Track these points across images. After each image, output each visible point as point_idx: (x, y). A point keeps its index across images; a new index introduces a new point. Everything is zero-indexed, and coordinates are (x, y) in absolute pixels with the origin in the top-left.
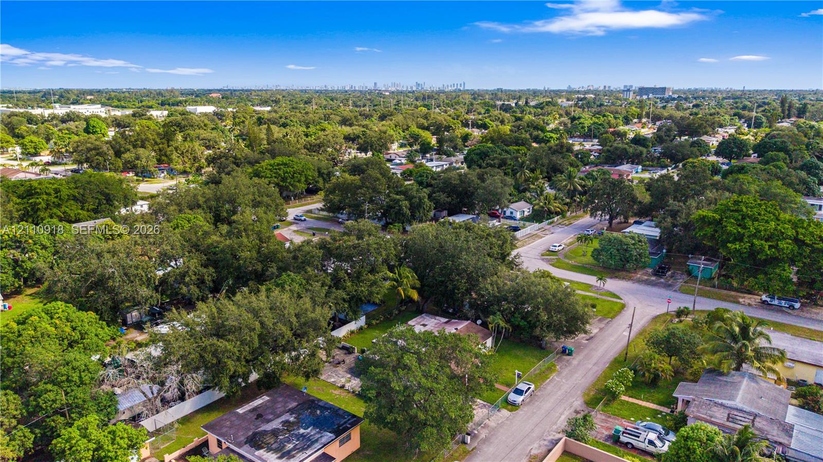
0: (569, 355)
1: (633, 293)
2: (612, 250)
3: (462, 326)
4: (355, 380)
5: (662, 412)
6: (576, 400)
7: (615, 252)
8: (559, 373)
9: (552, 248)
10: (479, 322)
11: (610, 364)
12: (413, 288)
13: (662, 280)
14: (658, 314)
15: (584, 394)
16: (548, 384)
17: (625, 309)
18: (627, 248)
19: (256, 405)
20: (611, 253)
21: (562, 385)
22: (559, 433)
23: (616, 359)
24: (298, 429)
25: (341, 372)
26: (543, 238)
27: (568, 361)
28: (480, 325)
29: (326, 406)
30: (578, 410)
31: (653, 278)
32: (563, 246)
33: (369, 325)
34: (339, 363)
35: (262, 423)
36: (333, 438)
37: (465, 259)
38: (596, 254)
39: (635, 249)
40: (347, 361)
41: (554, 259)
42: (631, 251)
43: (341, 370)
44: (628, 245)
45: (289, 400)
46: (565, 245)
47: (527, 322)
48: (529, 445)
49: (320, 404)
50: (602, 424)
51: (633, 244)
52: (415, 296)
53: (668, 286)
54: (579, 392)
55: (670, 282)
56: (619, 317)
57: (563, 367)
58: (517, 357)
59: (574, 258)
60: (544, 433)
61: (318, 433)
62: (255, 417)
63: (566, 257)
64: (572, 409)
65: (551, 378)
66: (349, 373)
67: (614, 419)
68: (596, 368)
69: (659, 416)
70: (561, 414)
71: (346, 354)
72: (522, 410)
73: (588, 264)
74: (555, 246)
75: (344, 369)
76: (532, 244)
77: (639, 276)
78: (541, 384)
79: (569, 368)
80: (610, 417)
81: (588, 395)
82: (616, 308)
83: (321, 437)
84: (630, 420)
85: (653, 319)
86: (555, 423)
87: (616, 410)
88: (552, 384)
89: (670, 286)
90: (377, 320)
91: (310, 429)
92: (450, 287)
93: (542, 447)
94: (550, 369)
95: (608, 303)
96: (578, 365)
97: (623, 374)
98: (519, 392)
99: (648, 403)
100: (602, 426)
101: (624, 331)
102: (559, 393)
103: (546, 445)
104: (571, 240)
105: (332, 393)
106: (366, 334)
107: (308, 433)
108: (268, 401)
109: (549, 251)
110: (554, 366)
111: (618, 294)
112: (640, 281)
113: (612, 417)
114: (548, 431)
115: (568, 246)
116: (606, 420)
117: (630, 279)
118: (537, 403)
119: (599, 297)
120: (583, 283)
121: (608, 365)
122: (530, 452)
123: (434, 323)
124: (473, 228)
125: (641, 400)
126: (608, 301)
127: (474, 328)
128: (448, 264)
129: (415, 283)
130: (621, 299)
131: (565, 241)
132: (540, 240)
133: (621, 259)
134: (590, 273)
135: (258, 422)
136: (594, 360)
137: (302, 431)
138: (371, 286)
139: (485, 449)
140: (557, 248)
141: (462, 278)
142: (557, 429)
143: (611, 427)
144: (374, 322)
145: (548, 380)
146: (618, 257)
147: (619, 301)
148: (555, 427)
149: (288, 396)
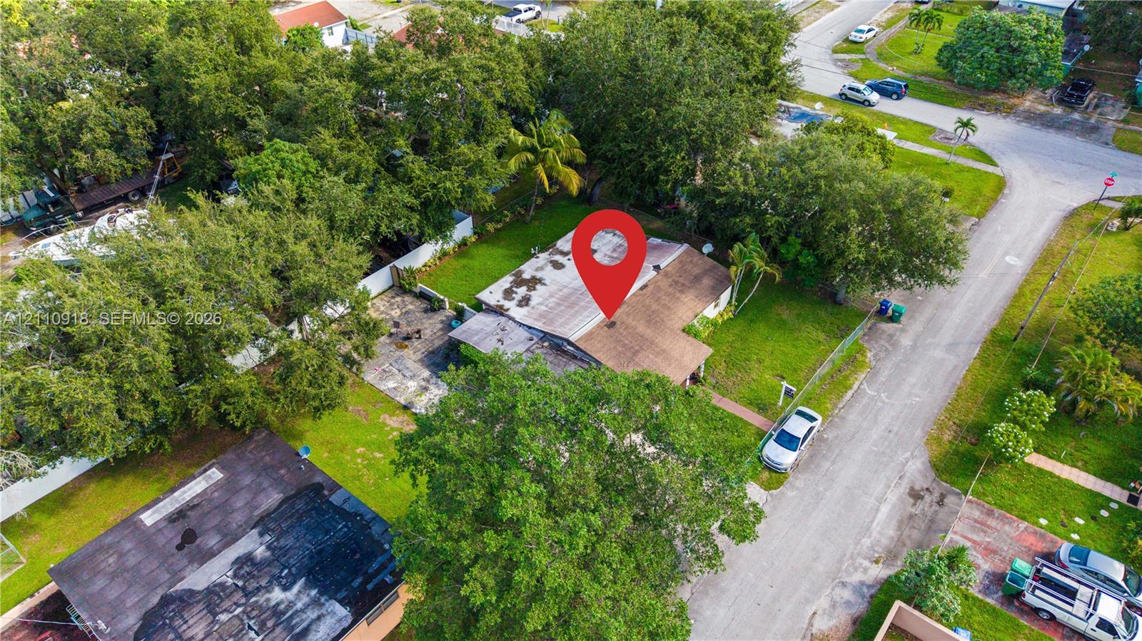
0: (892, 319)
1: (1018, 147)
2: (986, 48)
3: (670, 259)
4: (438, 387)
5: (1110, 500)
6: (913, 457)
7: (989, 52)
8: (874, 372)
9: (855, 36)
10: (708, 248)
11: (983, 350)
12: (569, 163)
13: (1076, 116)
14: (1075, 205)
15: (932, 440)
16: (849, 404)
17: (1006, 191)
18: (1020, 45)
19: (188, 497)
20: (982, 57)
21: (881, 409)
22: (877, 562)
23: (993, 332)
24: (268, 589)
25: (410, 364)
26: (836, 11)
27: (891, 336)
28: (709, 255)
29: (346, 507)
30: (917, 487)
31: (1058, 110)
32: (877, 29)
33: (480, 234)
34: (408, 338)
35: (191, 562)
36: (346, 624)
37: (688, 105)
38: (949, 56)
39: (1037, 49)
40: (427, 333)
41: (856, 61)
42: (1027, 53)
43: (412, 356)
44: (1022, 38)
45: (266, 484)
46: (879, 25)
47: (816, 256)
48: (808, 601)
49: (336, 499)
50: (975, 537)
51: (1035, 38)
52: (574, 182)
53: (1090, 131)
54: (919, 433)
55: (1093, 121)
56: (993, 214)
57: (882, 355)
58: (782, 325)
59: (897, 59)
60: (840, 562)
61: (315, 603)
62: (178, 540)
63: (881, 57)
64: (904, 488)
65: (855, 387)
66: (428, 367)
67: (1002, 518)
68: (952, 361)
69: (1104, 513)
70: (881, 500)
71: (426, 311)
72: (793, 486)
73: (926, 74)
74: (861, 31)
75: (419, 356)
76: (814, 25)
77: (1028, 104)
78: (835, 406)
79: (894, 359)
80: (990, 513)
81: (938, 440)
82: (987, 190)
83: (319, 618)
84: (1037, 524)
85: (1066, 218)
86: (867, 530)
87: (1005, 494)
88: (858, 407)
89: (1095, 129)
90: (498, 222)
91: (296, 588)
92: (650, 166)
93: (839, 610)
94: (853, 361)
95: (970, 176)
96: (914, 348)
97: (1029, 405)
98: (789, 441)
99: (1075, 470)
100: (974, 542)
101: (1006, 253)
102: (875, 434)
103: (848, 603)
104: (890, 14)
105: (385, 424)
106: (472, 258)
107: (291, 604)
108: (218, 486)
109: (847, 40)
110: (861, 351)
111: (988, 151)
112: (1031, 118)
113: (997, 512)
114: (852, 557)
115: (885, 29)
116: (982, 523)
117: (1009, 111)
118: (826, 465)
119: (953, 158)
120: (916, 123)
121: (977, 351)
122: (811, 625)
123: (610, 247)
124: (709, 13)
125: (1058, 459)
126: (970, 170)
127: (696, 265)
128: (648, 115)
129: (573, 155)
130: (995, 165)
131: (877, 17)
132: (831, 14)
133: (1000, 70)
134: (928, 96)
135: (180, 559)
136: (946, 336)
137: (277, 595)
138: (470, 172)
139: (708, 613)
140: (864, 36)
141: (678, 149)
142: (872, 548)
143: (995, 545)
144: (491, 227)
145: (850, 393)
146: (996, 66)
147: (990, 169)
148: (866, 542)
149: (267, 469)
